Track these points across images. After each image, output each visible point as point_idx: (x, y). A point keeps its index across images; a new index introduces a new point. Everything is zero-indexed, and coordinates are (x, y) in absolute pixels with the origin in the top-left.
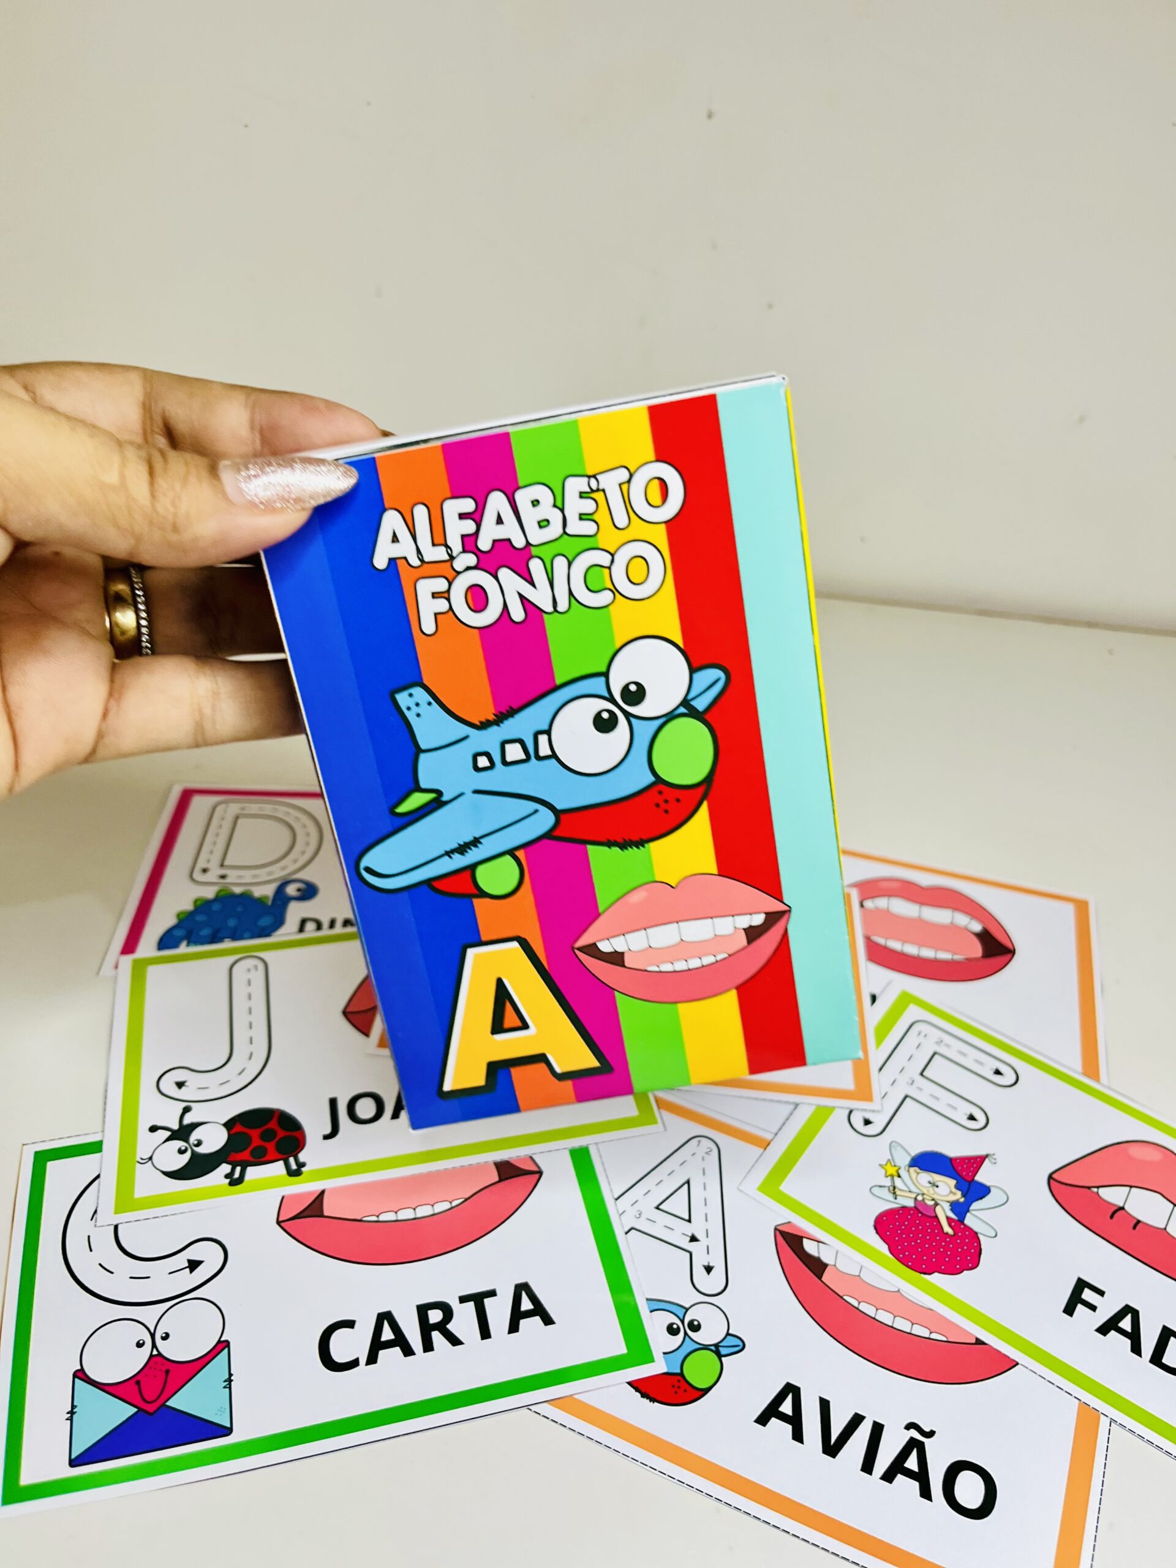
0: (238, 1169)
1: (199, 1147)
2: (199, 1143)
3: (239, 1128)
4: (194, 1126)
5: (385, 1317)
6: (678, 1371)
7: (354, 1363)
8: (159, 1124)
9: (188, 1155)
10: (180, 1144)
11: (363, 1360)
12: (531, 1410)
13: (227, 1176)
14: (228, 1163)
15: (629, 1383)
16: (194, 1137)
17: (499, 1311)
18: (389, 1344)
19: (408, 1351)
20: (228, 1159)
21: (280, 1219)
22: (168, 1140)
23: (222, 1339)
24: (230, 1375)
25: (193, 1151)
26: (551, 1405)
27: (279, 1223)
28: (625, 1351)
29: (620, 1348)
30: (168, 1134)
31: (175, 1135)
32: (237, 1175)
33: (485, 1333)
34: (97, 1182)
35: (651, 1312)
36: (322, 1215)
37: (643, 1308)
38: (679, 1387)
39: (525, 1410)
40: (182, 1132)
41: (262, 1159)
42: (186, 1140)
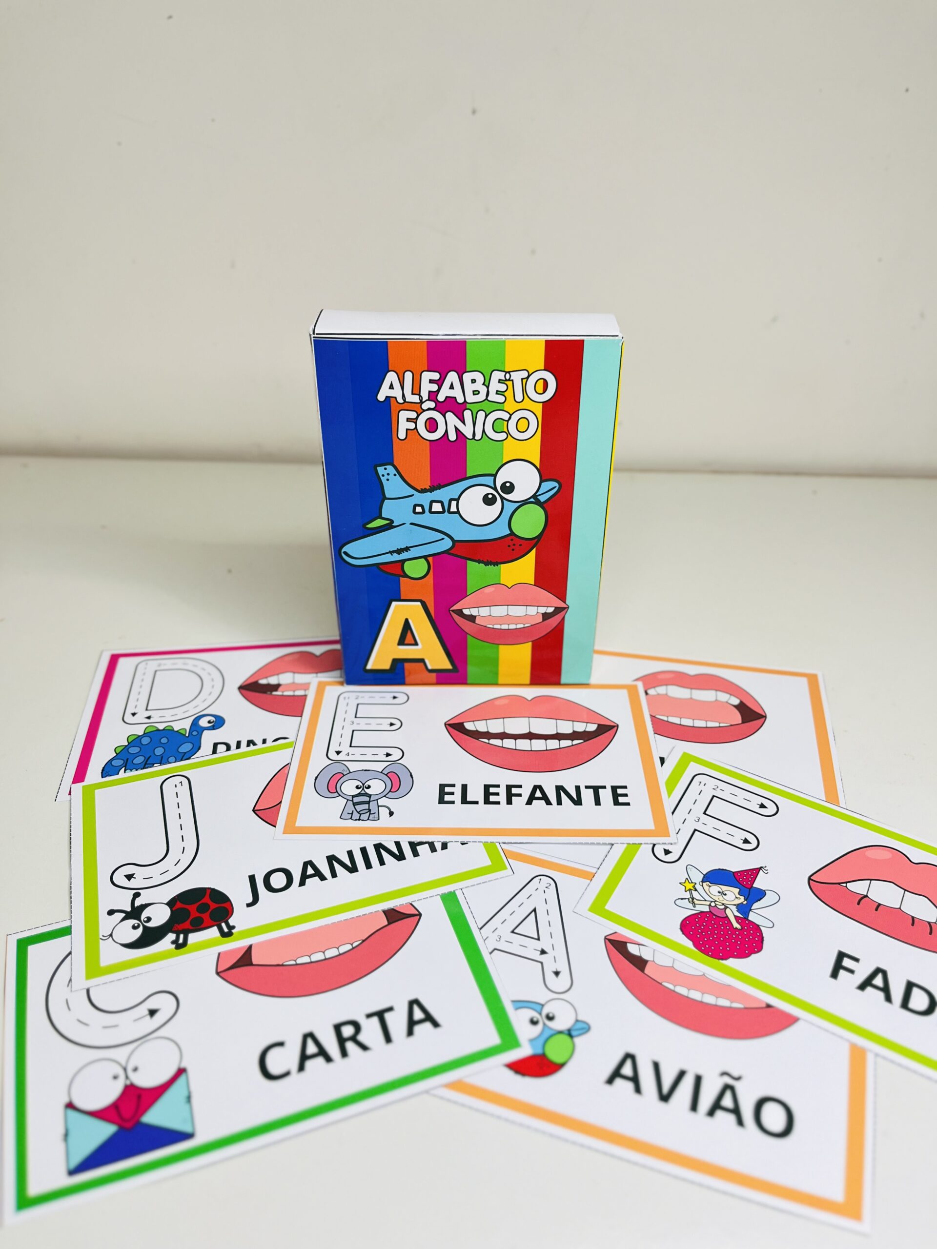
0: (182, 936)
2: (149, 919)
3: (179, 905)
4: (144, 907)
5: (309, 1036)
7: (288, 1074)
8: (115, 908)
9: (141, 929)
10: (134, 922)
11: (294, 1071)
14: (173, 932)
16: (144, 916)
17: (397, 1022)
18: (313, 1056)
19: (329, 1059)
20: (173, 930)
21: (219, 971)
22: (123, 919)
23: (181, 1067)
24: (190, 1094)
25: (144, 927)
26: (444, 1087)
27: (218, 973)
28: (499, 1041)
29: (495, 1039)
30: (123, 915)
31: (128, 916)
32: (181, 941)
33: (388, 1039)
34: (69, 958)
35: (516, 1010)
36: (251, 964)
39: (425, 1094)
40: (135, 913)
41: (199, 927)
42: (138, 918)
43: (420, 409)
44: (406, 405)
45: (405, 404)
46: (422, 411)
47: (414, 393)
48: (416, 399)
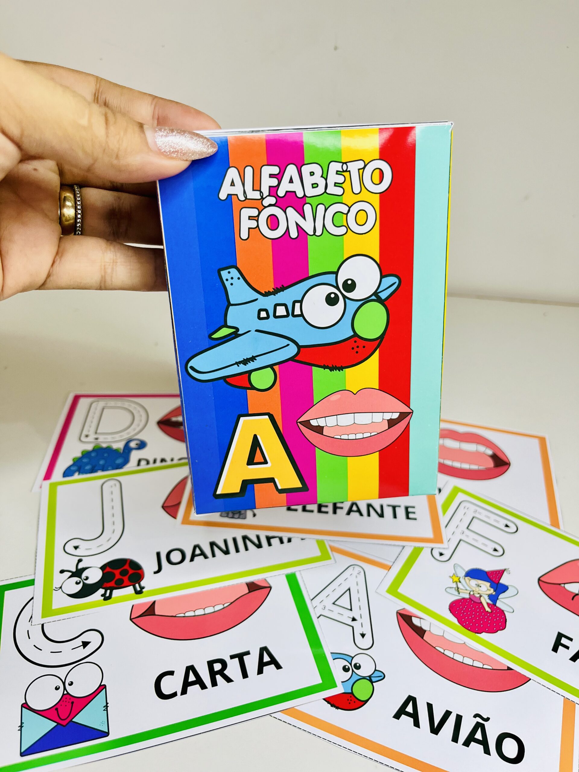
0: (108, 591)
1: (87, 581)
2: (87, 578)
3: (108, 569)
4: (84, 569)
5: (191, 669)
6: (350, 691)
7: (174, 695)
8: (65, 569)
9: (81, 585)
10: (77, 579)
11: (179, 693)
12: (272, 716)
13: (102, 596)
14: (103, 588)
15: (324, 699)
16: (84, 575)
17: (252, 663)
18: (193, 683)
19: (203, 687)
20: (103, 586)
21: (132, 617)
22: (70, 577)
23: (102, 684)
24: (107, 703)
25: (83, 583)
26: (281, 712)
27: (131, 619)
28: (321, 682)
29: (318, 680)
30: (70, 574)
31: (74, 575)
32: (108, 595)
33: (245, 675)
34: (32, 601)
35: (334, 659)
36: (154, 615)
37: (329, 658)
38: (351, 700)
39: (268, 716)
40: (78, 573)
41: (120, 586)
42: (80, 577)
43: (262, 206)
44: (248, 202)
45: (247, 200)
46: (263, 207)
47: (254, 189)
48: (256, 195)
